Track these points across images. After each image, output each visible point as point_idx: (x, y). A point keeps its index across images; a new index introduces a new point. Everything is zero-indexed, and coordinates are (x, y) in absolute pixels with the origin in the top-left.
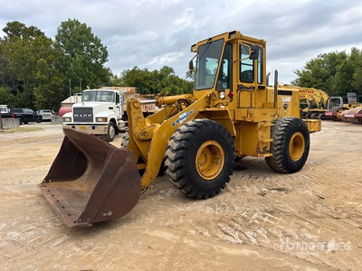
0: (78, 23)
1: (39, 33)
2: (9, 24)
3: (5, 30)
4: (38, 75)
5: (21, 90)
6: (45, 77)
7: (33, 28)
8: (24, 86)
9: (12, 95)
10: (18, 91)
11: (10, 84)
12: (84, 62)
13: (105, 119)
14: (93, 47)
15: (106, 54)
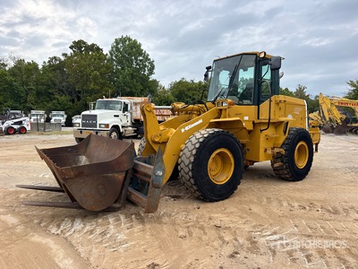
0: (130, 40)
1: (98, 49)
2: (74, 42)
3: (71, 47)
4: (92, 86)
5: (79, 99)
6: (98, 87)
7: (93, 45)
8: (81, 95)
9: (71, 104)
10: (76, 100)
11: (70, 94)
12: (132, 74)
13: (107, 126)
14: (141, 61)
15: (153, 67)
